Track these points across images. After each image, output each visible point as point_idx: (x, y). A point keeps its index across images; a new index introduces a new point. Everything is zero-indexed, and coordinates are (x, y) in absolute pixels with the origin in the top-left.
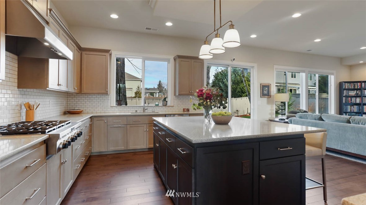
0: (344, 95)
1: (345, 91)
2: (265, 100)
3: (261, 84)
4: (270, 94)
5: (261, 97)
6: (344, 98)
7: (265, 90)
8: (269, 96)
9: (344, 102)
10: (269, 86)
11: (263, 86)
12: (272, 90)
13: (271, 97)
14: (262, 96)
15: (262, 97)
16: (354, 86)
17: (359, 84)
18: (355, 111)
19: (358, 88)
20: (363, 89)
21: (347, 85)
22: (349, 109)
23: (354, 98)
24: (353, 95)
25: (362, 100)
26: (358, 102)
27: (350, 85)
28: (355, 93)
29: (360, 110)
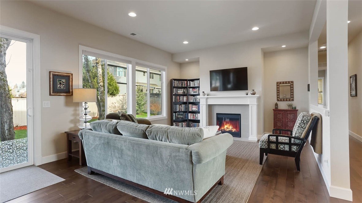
0: (174, 94)
1: (175, 89)
2: (61, 99)
3: (50, 72)
4: (71, 91)
5: (50, 95)
6: (174, 96)
7: (60, 83)
8: (69, 92)
9: (174, 101)
10: (69, 77)
11: (54, 75)
12: (74, 83)
13: (72, 95)
14: (53, 92)
15: (52, 94)
16: (182, 84)
17: (185, 82)
18: (183, 110)
19: (185, 86)
20: (188, 87)
21: (176, 83)
22: (178, 108)
23: (182, 97)
24: (181, 94)
25: (188, 99)
26: (185, 101)
27: (179, 83)
28: (183, 91)
29: (187, 109)
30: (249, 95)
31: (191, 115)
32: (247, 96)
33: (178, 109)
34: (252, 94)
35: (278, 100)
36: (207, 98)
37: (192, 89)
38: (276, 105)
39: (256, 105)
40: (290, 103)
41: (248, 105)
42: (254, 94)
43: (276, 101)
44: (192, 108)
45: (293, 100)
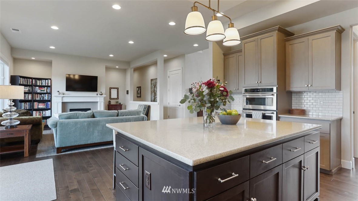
16: (27, 82)
17: (30, 80)
18: (28, 109)
19: (30, 84)
20: (34, 86)
21: (22, 80)
22: (23, 106)
23: (27, 94)
24: (27, 91)
25: (32, 97)
26: (30, 98)
27: (24, 80)
28: (28, 89)
29: (32, 107)
30: (99, 95)
31: (37, 112)
32: (97, 96)
33: (23, 108)
34: (100, 95)
35: (110, 99)
36: (63, 97)
37: (38, 87)
38: (110, 102)
39: (103, 102)
40: (117, 100)
41: (97, 102)
42: (102, 95)
43: (109, 100)
44: (38, 106)
45: (118, 99)
